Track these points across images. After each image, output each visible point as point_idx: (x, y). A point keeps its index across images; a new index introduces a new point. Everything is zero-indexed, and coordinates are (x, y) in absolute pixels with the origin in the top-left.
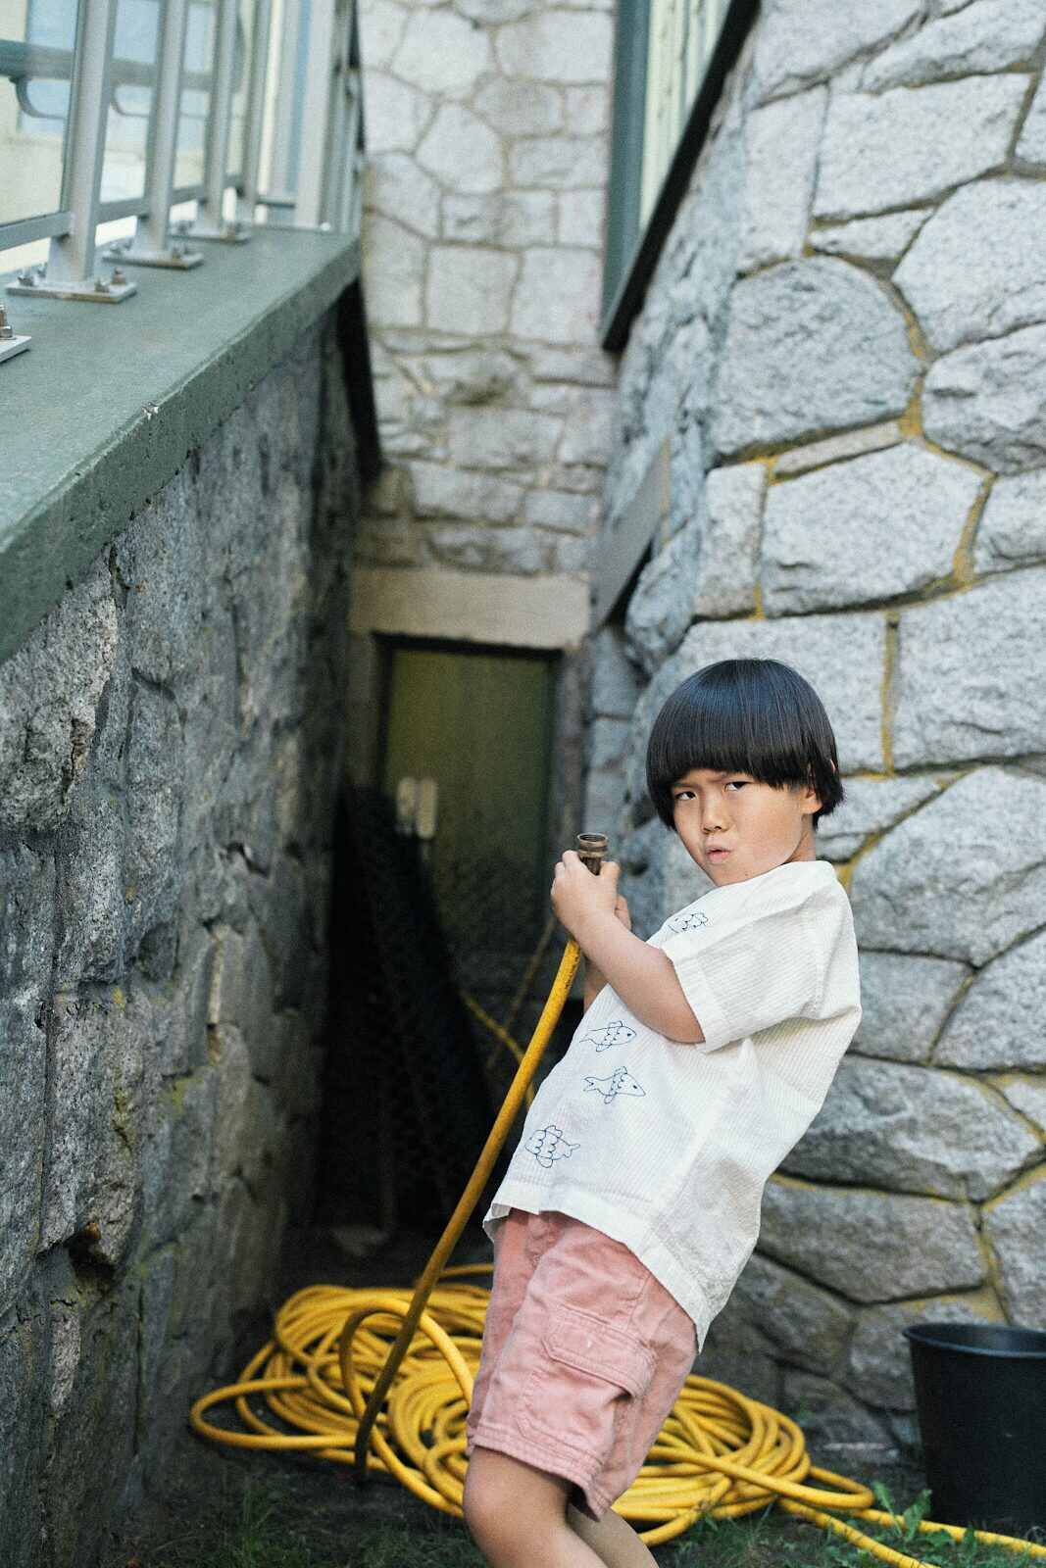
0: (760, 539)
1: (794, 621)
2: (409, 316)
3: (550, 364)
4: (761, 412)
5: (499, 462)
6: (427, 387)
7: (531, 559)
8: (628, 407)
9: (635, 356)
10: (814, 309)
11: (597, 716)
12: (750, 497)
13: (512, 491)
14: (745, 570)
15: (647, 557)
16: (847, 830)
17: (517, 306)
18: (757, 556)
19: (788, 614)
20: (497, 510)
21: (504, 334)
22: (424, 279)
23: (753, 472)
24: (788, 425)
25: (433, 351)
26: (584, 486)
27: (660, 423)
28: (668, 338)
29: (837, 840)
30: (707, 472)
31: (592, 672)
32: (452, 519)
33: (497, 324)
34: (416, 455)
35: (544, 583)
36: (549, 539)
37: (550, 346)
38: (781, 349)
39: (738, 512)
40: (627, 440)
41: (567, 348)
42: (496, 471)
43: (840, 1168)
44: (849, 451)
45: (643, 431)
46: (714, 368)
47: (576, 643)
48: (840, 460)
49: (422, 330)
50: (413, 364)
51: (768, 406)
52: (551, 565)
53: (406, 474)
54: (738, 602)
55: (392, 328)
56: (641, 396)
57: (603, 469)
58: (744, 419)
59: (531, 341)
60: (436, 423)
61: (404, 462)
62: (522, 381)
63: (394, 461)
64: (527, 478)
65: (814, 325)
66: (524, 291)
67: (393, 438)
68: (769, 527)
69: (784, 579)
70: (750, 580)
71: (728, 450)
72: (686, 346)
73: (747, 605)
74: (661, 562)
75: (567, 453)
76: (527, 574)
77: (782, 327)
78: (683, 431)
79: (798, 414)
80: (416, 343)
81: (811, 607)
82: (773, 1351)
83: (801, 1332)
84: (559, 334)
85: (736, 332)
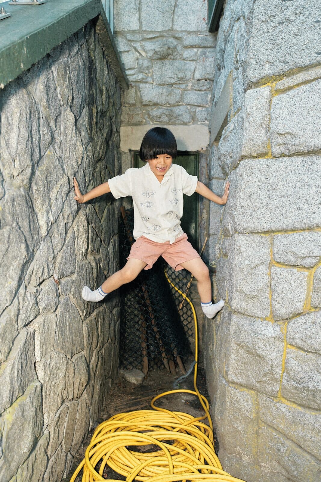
0: (270, 121)
1: (285, 159)
2: (135, 26)
3: (189, 40)
4: (269, 62)
5: (173, 81)
6: (143, 54)
7: (186, 118)
8: (219, 56)
9: (221, 35)
10: (292, 9)
11: (213, 178)
12: (264, 102)
13: (178, 92)
14: (263, 136)
15: (225, 123)
16: (311, 254)
17: (176, 17)
18: (268, 130)
19: (282, 155)
20: (172, 100)
21: (172, 30)
22: (140, 10)
23: (265, 90)
24: (281, 67)
25: (145, 39)
26: (205, 88)
27: (229, 65)
28: (231, 26)
29: (307, 259)
30: (245, 90)
31: (210, 160)
32: (156, 105)
33: (168, 26)
34: (141, 81)
35: (192, 126)
36: (193, 110)
37: (189, 33)
38: (277, 31)
39: (259, 109)
40: (219, 69)
41: (195, 32)
42: (172, 85)
43: (312, 403)
44: (309, 78)
45: (224, 67)
46: (247, 41)
47: (205, 149)
48: (304, 83)
49: (140, 31)
50: (138, 45)
51: (271, 58)
52: (194, 119)
53: (138, 89)
54: (261, 150)
55: (129, 31)
56: (223, 51)
57: (212, 80)
58: (261, 66)
59: (182, 31)
60: (148, 68)
61: (137, 84)
62: (179, 48)
63: (133, 84)
64: (183, 86)
65: (292, 18)
66: (178, 11)
67: (132, 75)
68: (273, 116)
69: (280, 140)
70: (265, 139)
71: (254, 80)
72: (237, 31)
73: (264, 151)
74: (230, 126)
75: (197, 76)
76: (185, 124)
77: (277, 19)
78: (237, 69)
79: (285, 62)
80: (138, 37)
81: (292, 152)
82: (285, 473)
83: (296, 469)
84: (193, 28)
85: (257, 24)
